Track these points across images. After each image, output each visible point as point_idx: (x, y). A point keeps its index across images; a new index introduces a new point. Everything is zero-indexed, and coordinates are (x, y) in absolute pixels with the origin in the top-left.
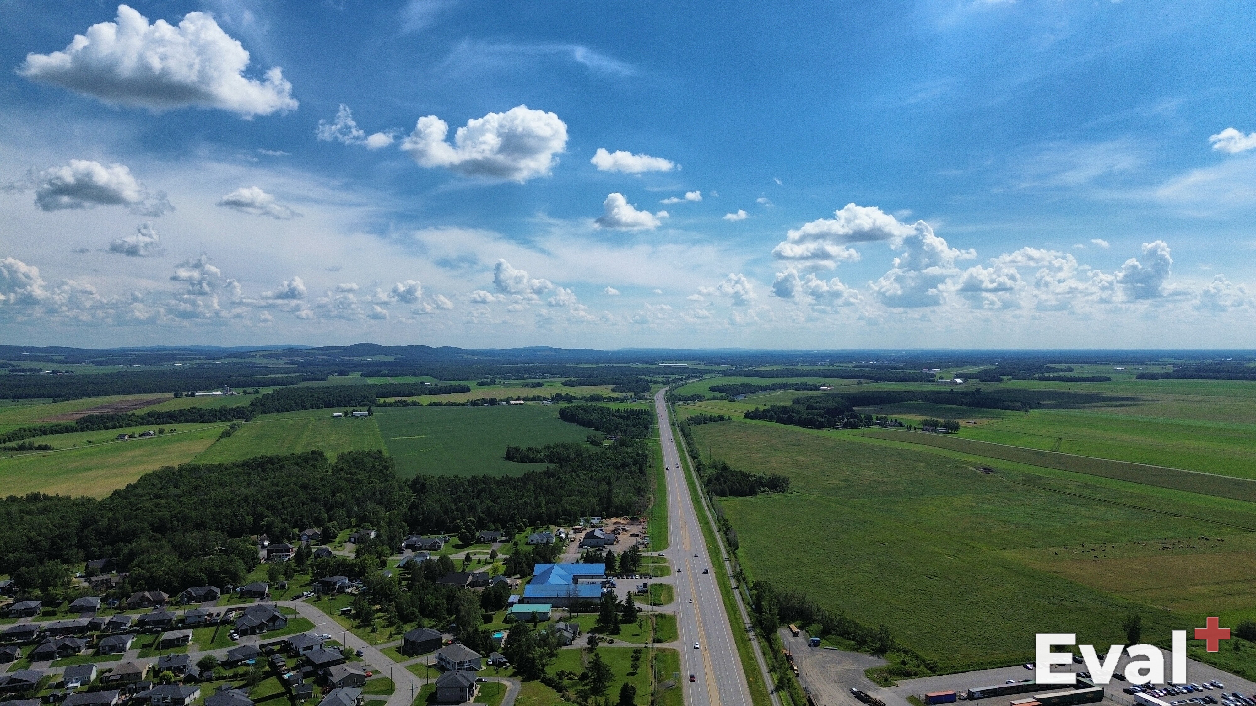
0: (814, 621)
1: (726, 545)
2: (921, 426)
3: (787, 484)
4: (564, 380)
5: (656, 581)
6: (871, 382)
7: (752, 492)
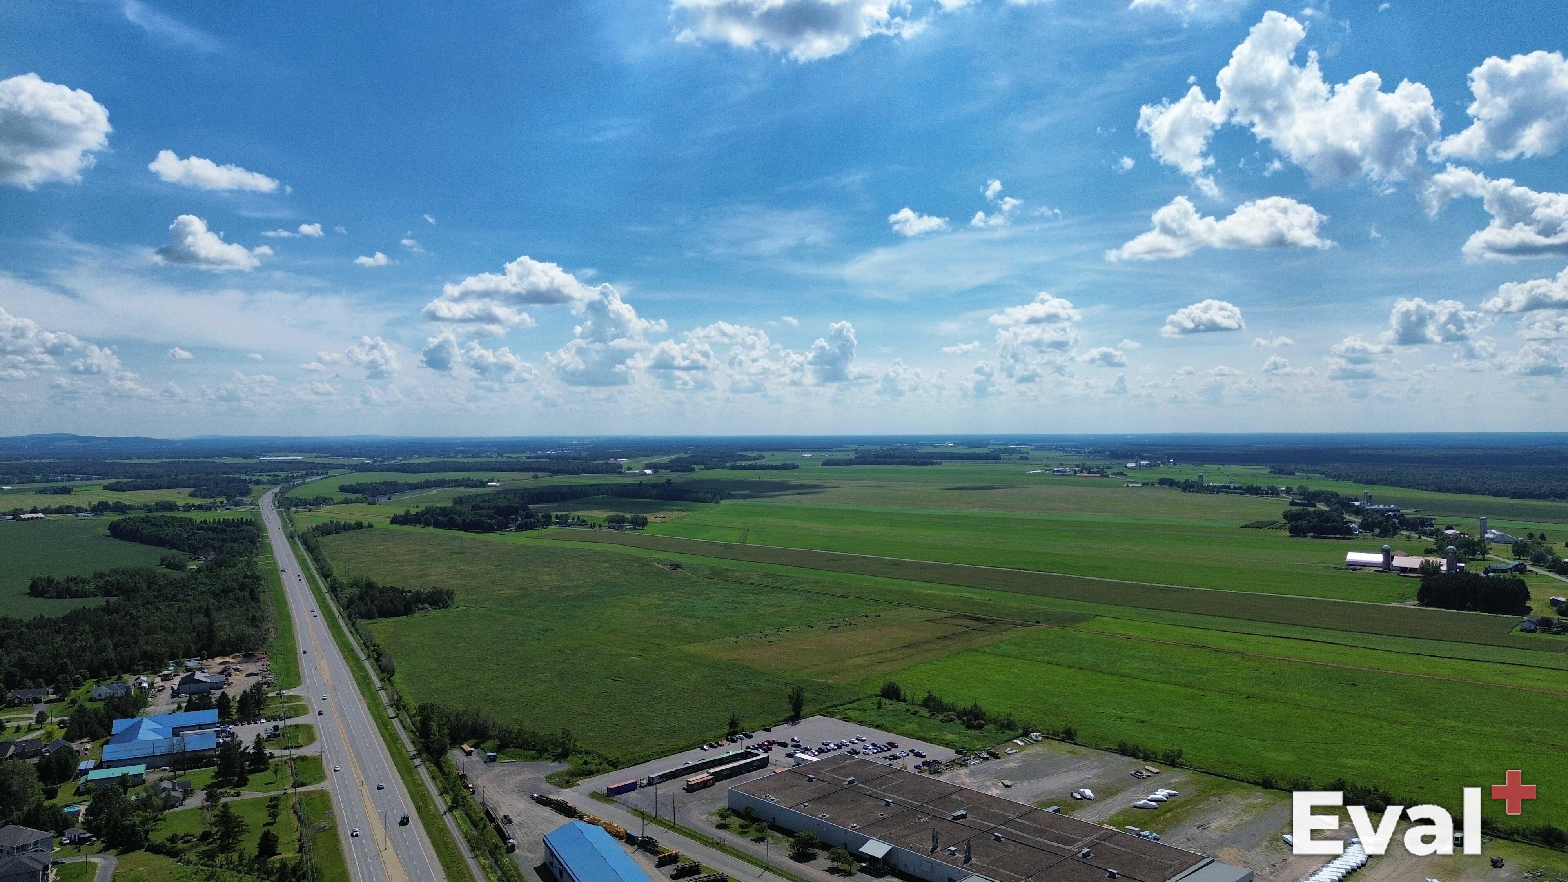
0: (490, 737)
1: (378, 672)
2: (606, 524)
3: (451, 598)
4: (107, 482)
5: (289, 722)
6: (549, 476)
7: (407, 610)
